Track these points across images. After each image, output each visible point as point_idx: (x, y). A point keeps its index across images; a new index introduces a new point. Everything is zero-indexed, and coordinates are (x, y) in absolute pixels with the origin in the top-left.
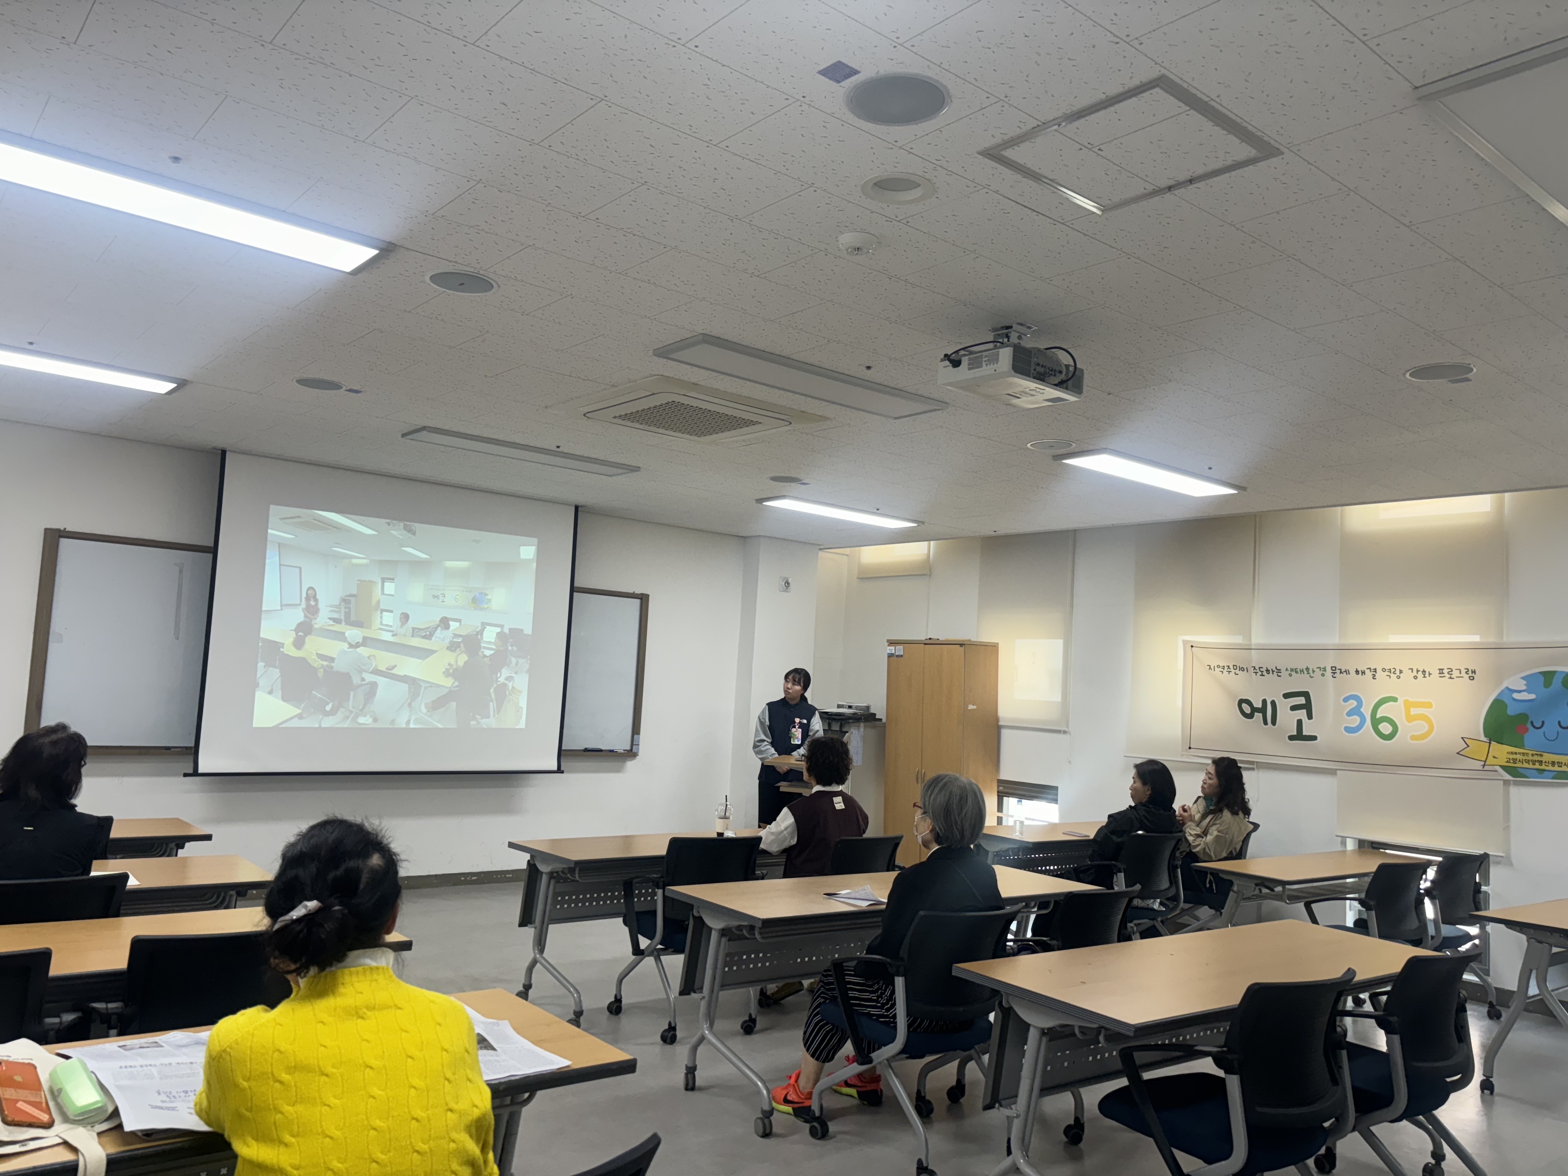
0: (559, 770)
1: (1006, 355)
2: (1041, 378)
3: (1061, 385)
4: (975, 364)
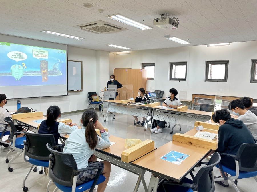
0: (67, 95)
2: (173, 24)
3: (175, 26)
4: (161, 21)
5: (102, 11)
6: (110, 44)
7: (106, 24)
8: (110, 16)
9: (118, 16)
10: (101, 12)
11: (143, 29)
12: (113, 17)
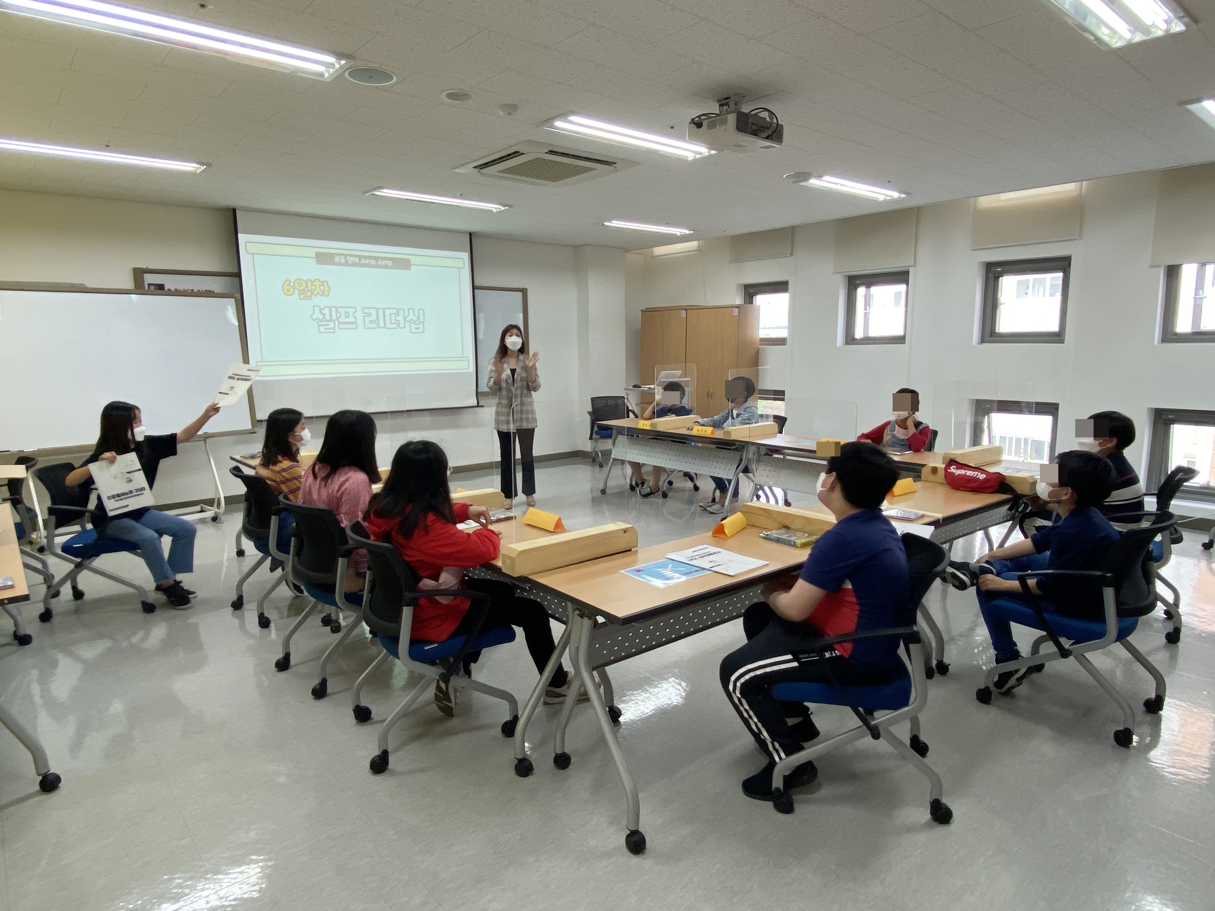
0: (478, 405)
1: (732, 118)
2: (754, 133)
3: (768, 138)
4: (712, 126)
5: (511, 108)
6: (610, 220)
7: (551, 152)
8: (549, 120)
9: (573, 118)
10: (510, 114)
11: (690, 156)
12: (558, 124)
